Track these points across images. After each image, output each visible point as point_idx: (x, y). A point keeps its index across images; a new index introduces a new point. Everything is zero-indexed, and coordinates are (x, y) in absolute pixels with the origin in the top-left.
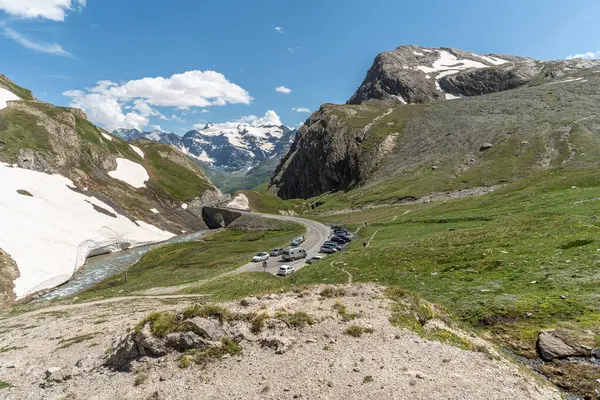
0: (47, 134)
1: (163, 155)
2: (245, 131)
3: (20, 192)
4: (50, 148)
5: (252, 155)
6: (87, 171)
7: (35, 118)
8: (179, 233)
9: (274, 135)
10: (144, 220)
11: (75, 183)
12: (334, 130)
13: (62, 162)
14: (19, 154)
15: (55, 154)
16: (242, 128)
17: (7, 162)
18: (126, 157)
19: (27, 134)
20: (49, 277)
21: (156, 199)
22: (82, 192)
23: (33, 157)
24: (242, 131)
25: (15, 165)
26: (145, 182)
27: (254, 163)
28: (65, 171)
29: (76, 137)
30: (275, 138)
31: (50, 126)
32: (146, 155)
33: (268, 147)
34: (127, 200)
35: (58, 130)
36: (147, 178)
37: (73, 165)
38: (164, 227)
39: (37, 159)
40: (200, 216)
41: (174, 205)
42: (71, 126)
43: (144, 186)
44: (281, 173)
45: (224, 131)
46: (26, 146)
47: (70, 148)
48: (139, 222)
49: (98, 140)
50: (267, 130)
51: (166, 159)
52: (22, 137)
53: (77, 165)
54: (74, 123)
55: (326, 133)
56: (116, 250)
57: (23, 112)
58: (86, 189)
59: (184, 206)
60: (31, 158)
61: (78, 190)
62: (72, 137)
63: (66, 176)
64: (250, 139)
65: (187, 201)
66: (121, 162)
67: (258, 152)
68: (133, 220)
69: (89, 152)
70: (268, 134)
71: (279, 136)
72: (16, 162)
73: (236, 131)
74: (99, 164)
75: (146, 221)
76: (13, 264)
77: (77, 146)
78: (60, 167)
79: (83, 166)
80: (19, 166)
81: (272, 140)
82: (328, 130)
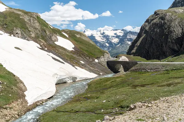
0: (25, 22)
1: (78, 36)
2: (104, 33)
3: (16, 48)
4: (27, 29)
5: (107, 45)
6: (46, 41)
7: (19, 15)
8: (99, 75)
9: (118, 34)
10: (79, 66)
11: (41, 46)
12: (171, 21)
13: (33, 35)
14: (13, 30)
15: (30, 31)
16: (102, 32)
17: (8, 33)
18: (61, 36)
19: (16, 21)
20: (44, 92)
21: (81, 56)
22: (45, 50)
23: (20, 32)
24: (102, 33)
25: (12, 35)
26: (73, 48)
27: (109, 49)
28: (36, 40)
29: (38, 24)
30: (120, 36)
31: (26, 18)
32: (69, 36)
33: (115, 40)
34: (67, 56)
35: (30, 20)
36: (73, 46)
37: (38, 37)
38: (91, 71)
39: (22, 33)
40: (106, 66)
41: (91, 60)
42: (36, 19)
43: (73, 50)
44: (136, 48)
45: (93, 33)
46: (16, 27)
47: (36, 29)
48: (77, 67)
49: (47, 27)
50: (115, 32)
51: (80, 38)
52: (14, 22)
53: (40, 37)
54: (36, 18)
55: (165, 23)
56: (70, 81)
57: (13, 12)
58: (46, 49)
59: (96, 61)
60: (19, 32)
61: (42, 49)
62: (37, 24)
63: (36, 42)
64: (107, 37)
65: (97, 58)
66: (59, 38)
67: (111, 43)
68: (73, 66)
69: (45, 31)
70: (115, 34)
71: (122, 34)
72: (13, 34)
73: (99, 33)
74: (50, 38)
75: (80, 67)
76: (22, 82)
77: (39, 28)
78: (32, 38)
79: (43, 38)
80: (14, 36)
81: (118, 37)
82: (166, 21)
